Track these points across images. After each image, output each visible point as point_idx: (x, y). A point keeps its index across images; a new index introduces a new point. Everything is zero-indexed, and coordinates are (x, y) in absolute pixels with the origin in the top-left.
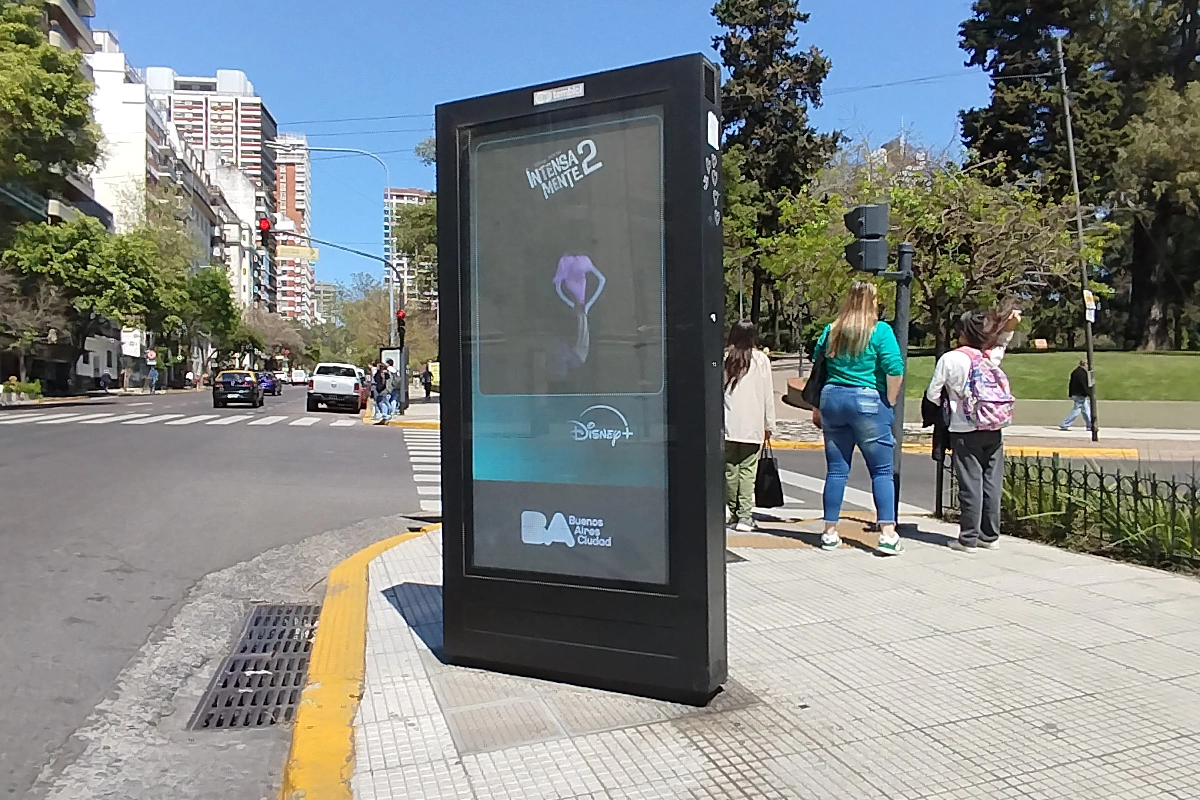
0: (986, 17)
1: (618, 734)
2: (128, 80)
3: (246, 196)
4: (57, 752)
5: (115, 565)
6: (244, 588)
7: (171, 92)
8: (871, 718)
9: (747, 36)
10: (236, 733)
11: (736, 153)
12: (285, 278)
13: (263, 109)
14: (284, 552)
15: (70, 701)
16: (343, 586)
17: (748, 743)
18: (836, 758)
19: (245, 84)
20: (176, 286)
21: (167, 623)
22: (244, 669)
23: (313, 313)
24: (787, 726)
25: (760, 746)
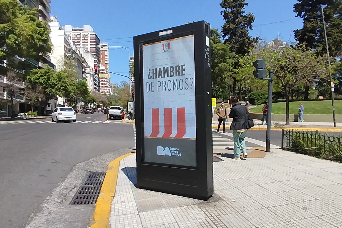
0: (301, 2)
1: (182, 208)
2: (60, 29)
3: (91, 60)
4: (35, 209)
5: (53, 161)
6: (87, 168)
7: (71, 32)
8: (253, 205)
9: (230, 10)
10: (82, 206)
11: (228, 44)
12: (102, 82)
13: (96, 36)
14: (98, 158)
15: (40, 197)
16: (112, 167)
17: (217, 211)
18: (241, 215)
19: (91, 29)
20: (73, 85)
21: (66, 177)
22: (85, 189)
23: (110, 92)
24: (229, 206)
25: (220, 212)
